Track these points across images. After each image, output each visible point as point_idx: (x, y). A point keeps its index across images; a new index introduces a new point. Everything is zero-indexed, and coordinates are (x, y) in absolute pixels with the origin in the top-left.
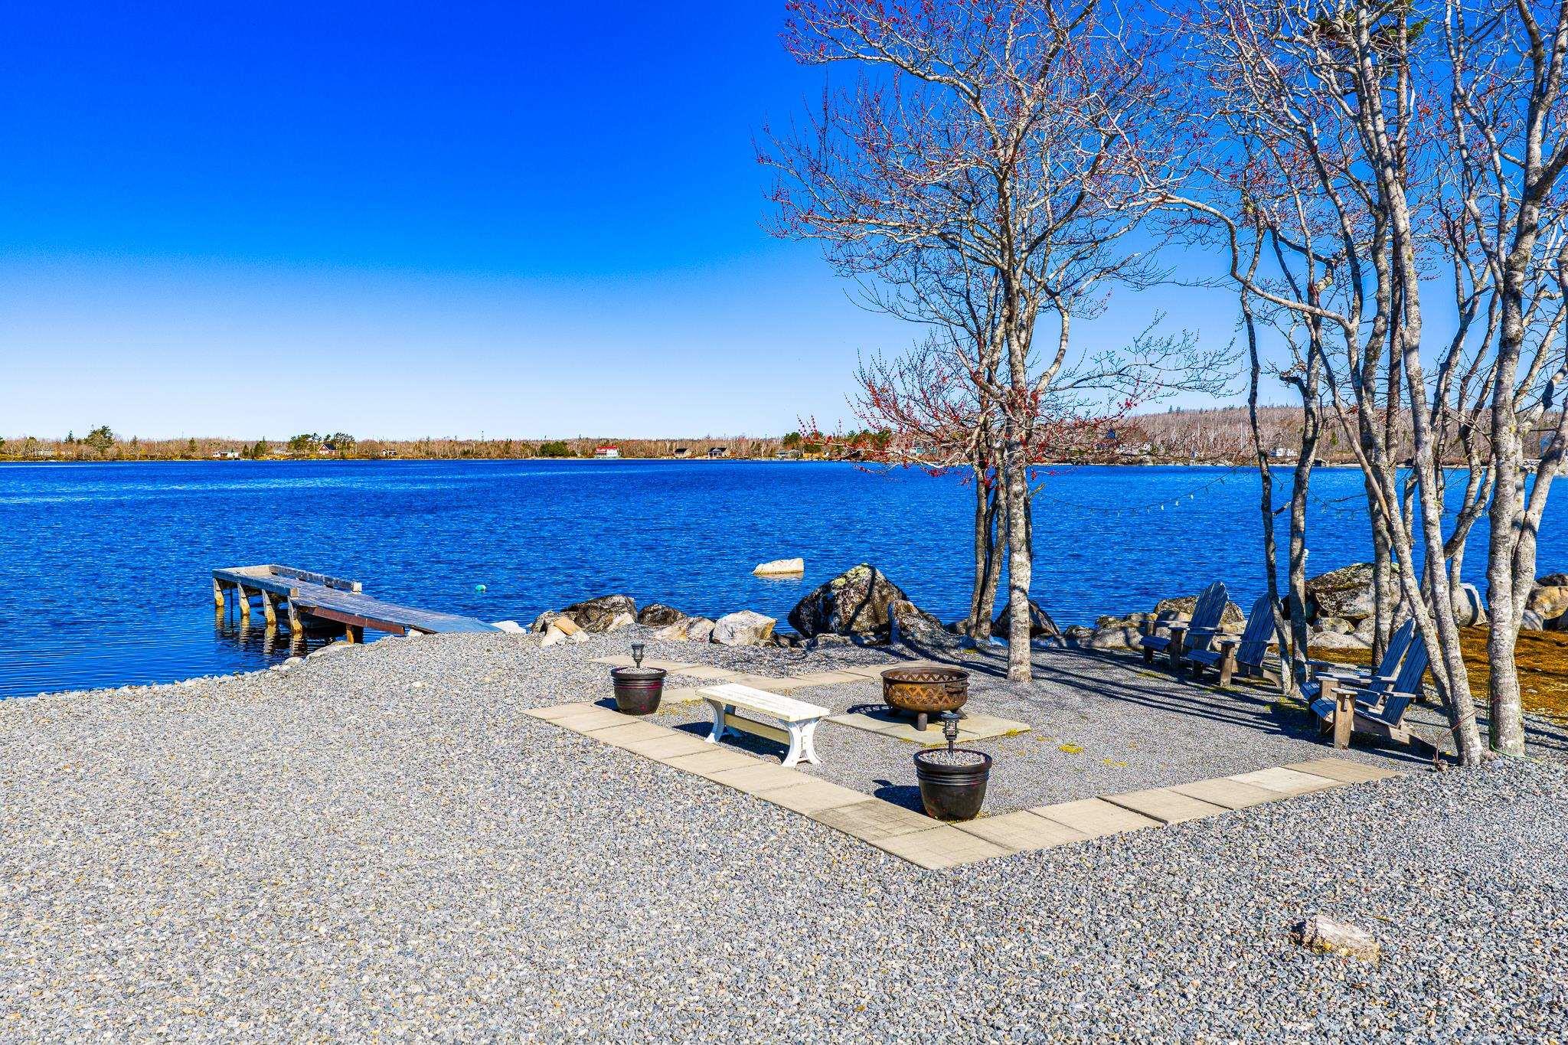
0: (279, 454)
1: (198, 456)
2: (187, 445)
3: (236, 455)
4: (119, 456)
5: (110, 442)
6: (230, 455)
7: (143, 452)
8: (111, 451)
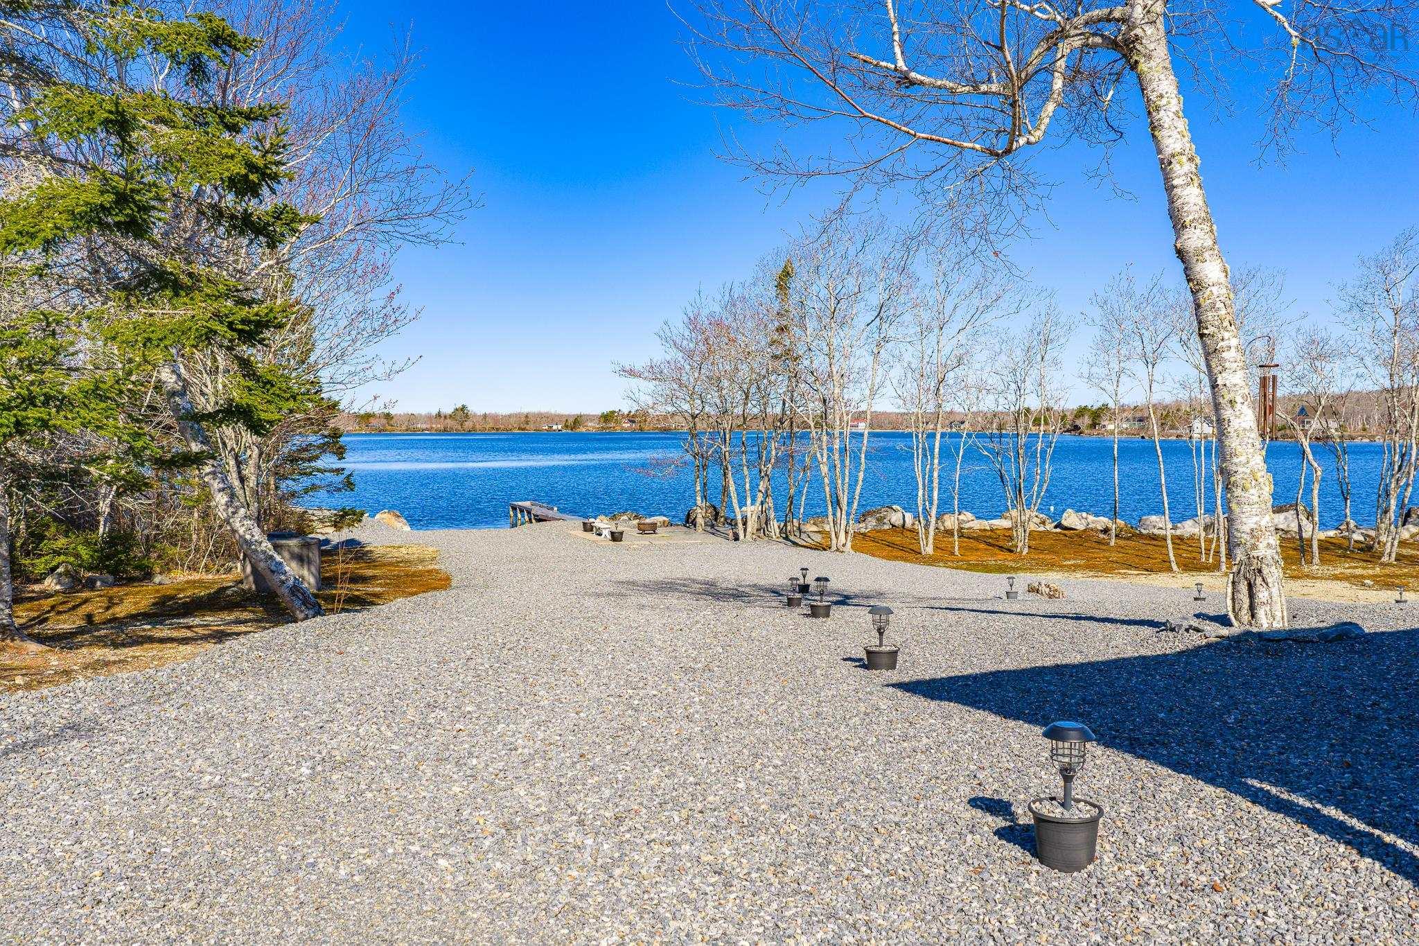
0: (592, 426)
1: (531, 428)
2: (523, 419)
3: (560, 427)
4: (474, 428)
5: (467, 416)
6: (555, 427)
7: (491, 425)
8: (468, 425)
